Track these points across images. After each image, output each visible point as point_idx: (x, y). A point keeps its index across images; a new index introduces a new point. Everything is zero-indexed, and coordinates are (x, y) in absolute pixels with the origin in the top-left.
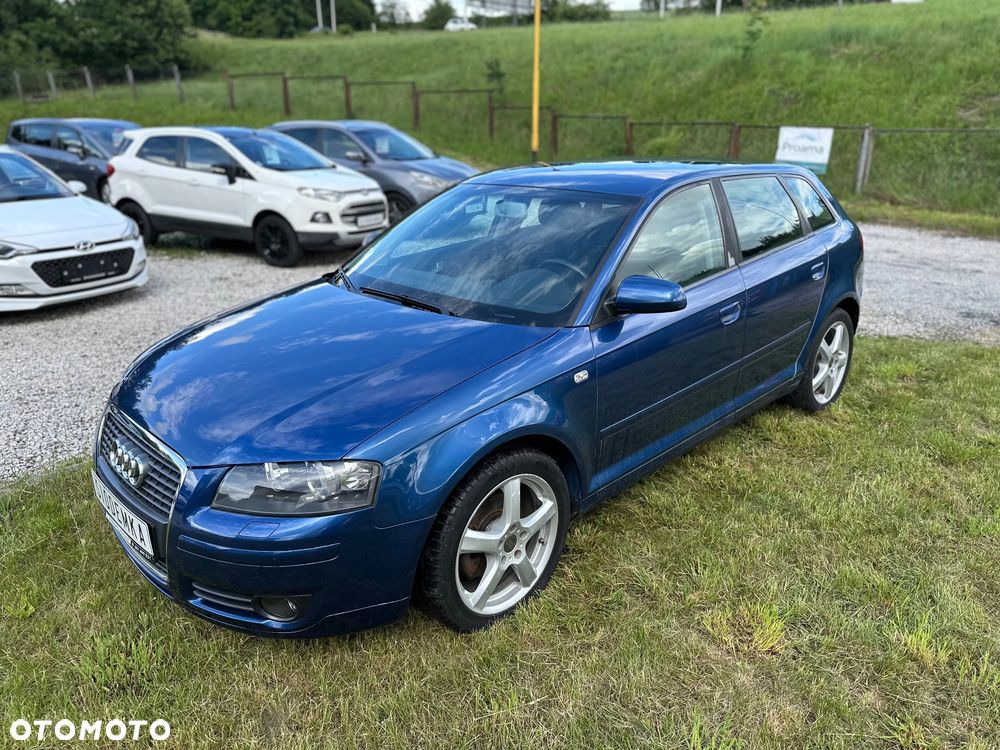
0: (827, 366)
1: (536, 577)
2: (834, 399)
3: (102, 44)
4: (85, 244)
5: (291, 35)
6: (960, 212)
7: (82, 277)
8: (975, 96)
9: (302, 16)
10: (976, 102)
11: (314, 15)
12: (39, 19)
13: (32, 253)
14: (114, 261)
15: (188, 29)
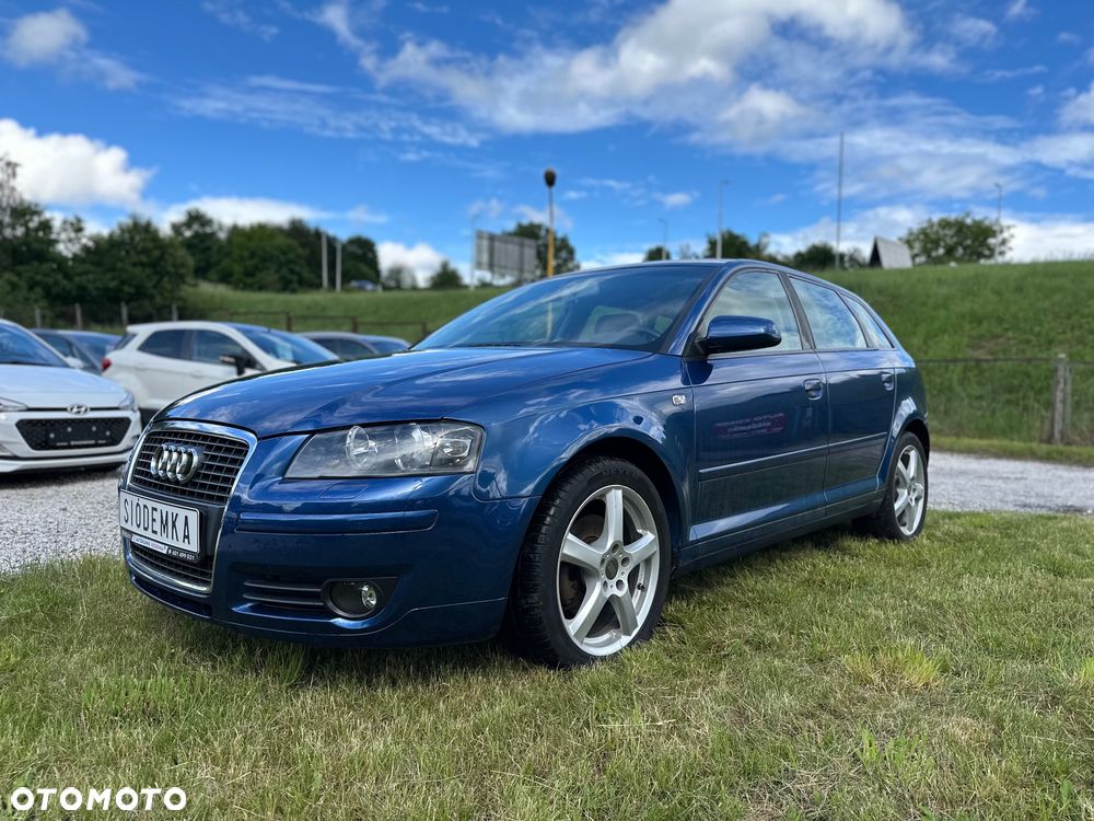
0: (906, 492)
1: (637, 626)
2: (915, 533)
3: (97, 289)
4: (79, 407)
5: (294, 291)
6: (988, 438)
7: (69, 441)
8: (981, 337)
9: (307, 274)
10: (984, 343)
11: (320, 277)
12: (35, 263)
13: (20, 411)
14: (106, 429)
15: (190, 280)
